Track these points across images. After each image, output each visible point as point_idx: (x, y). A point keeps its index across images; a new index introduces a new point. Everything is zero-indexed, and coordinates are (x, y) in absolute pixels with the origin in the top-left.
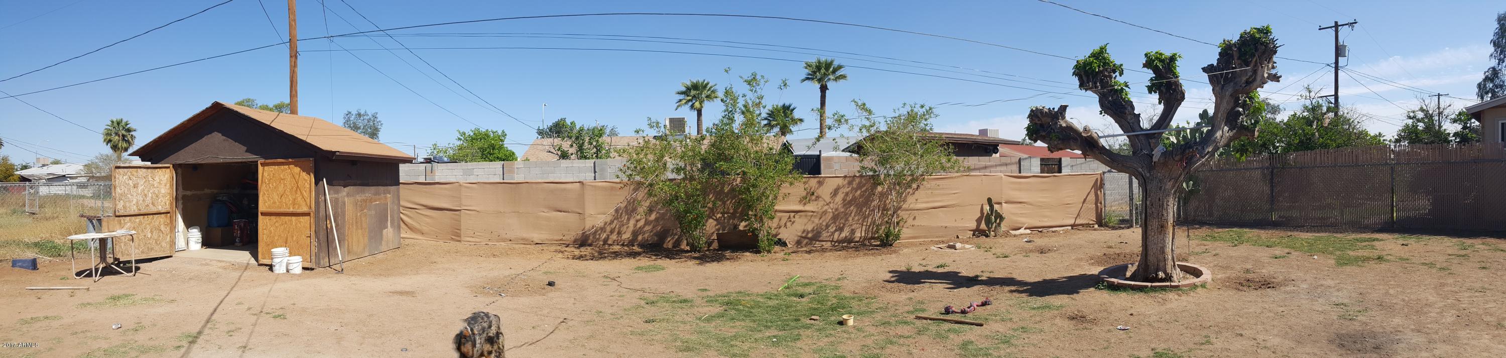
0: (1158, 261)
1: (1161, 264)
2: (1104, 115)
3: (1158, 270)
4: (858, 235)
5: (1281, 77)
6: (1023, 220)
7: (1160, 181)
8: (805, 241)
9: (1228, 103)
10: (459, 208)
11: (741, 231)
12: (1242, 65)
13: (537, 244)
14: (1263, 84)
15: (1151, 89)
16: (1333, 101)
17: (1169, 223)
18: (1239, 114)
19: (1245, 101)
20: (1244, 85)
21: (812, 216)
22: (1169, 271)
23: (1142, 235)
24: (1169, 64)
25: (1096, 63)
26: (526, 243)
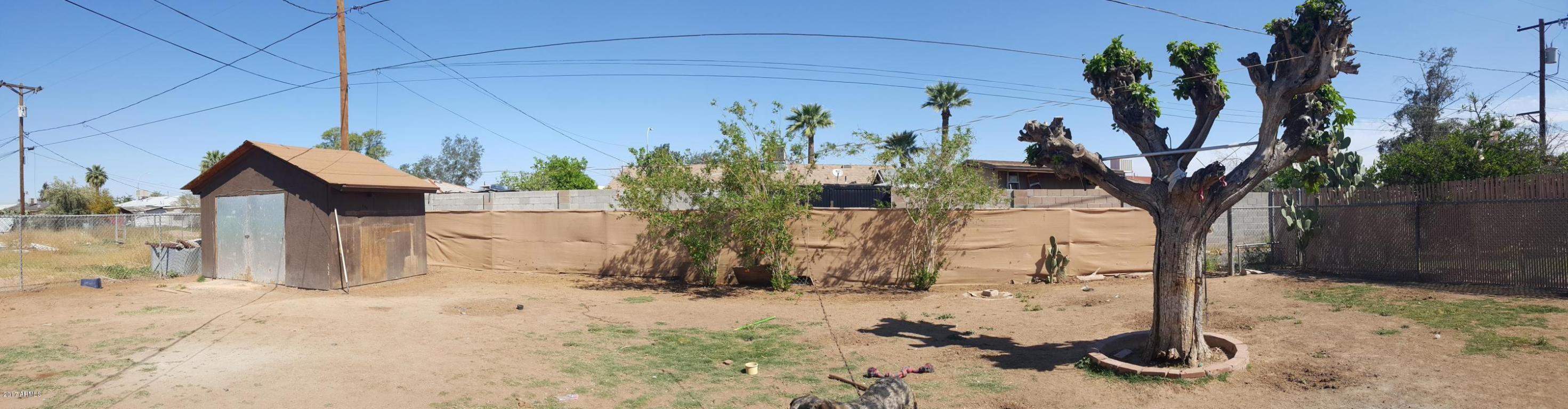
0: (1172, 332)
1: (1176, 338)
2: (1118, 131)
3: (1170, 346)
4: (894, 276)
5: (1358, 66)
6: (1094, 262)
7: (1177, 219)
8: (833, 280)
9: (1278, 107)
10: (490, 237)
11: (761, 265)
12: (1297, 52)
13: (561, 273)
14: (1331, 77)
15: (1179, 94)
16: (1538, 119)
17: (1188, 279)
18: (1306, 124)
19: (1316, 106)
20: (1301, 81)
21: (839, 253)
22: (1186, 349)
23: (1154, 294)
24: (1201, 58)
25: (1104, 61)
26: (551, 272)
